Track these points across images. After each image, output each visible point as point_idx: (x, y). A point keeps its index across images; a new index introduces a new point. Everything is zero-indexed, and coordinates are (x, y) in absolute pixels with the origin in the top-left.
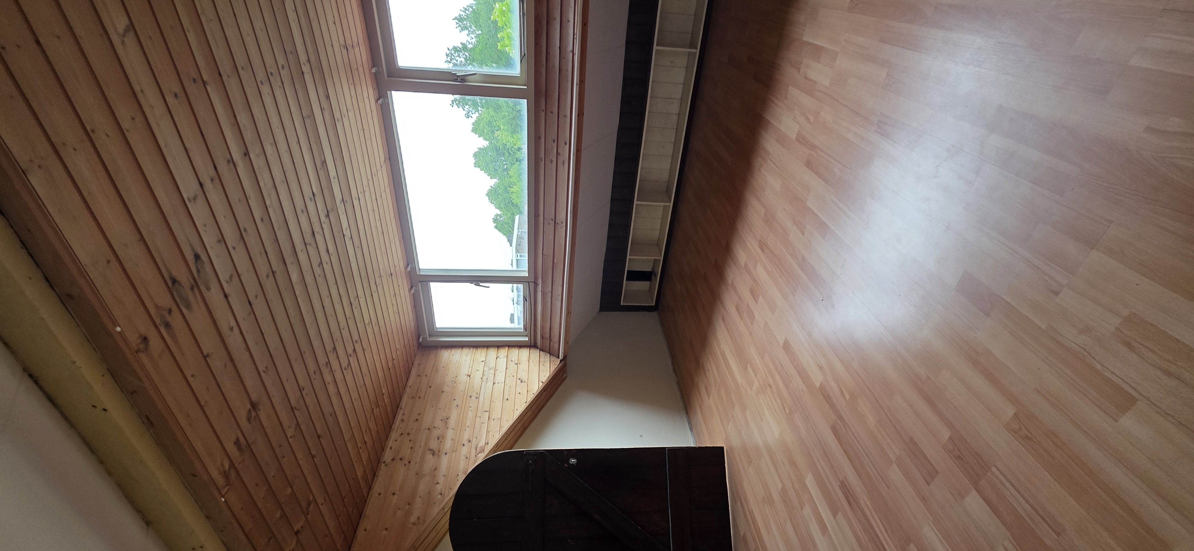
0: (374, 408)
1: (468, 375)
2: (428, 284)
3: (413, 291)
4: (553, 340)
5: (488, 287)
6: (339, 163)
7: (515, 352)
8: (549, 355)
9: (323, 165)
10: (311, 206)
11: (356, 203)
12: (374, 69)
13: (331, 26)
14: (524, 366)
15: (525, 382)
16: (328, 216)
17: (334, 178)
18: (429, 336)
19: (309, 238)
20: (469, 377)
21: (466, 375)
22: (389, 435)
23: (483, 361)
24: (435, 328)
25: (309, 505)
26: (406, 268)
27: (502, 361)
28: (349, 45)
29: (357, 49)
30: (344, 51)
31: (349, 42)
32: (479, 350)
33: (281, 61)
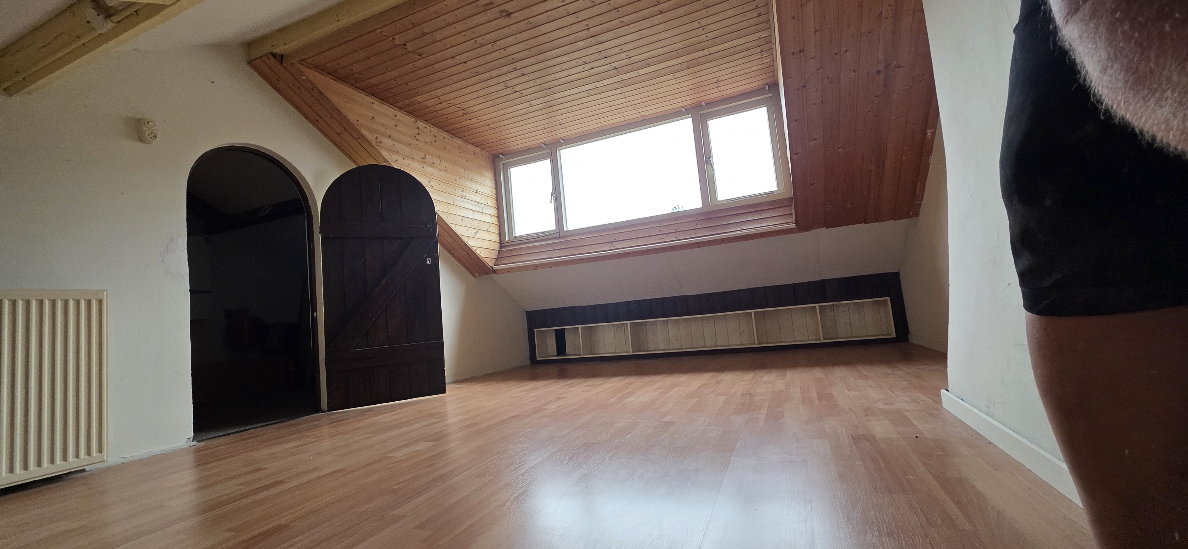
0: (464, 110)
1: (477, 191)
2: (548, 157)
3: (543, 145)
4: (510, 258)
5: (551, 202)
6: (647, 76)
7: (495, 229)
8: (496, 258)
9: (648, 64)
10: (623, 56)
11: (619, 91)
12: (705, 104)
13: (729, 71)
14: (486, 236)
15: (475, 235)
16: (615, 68)
17: (638, 73)
18: (503, 163)
19: (603, 54)
20: (476, 191)
21: (477, 189)
22: (435, 126)
23: (488, 203)
24: (510, 167)
25: (420, 55)
26: (561, 138)
27: (489, 219)
28: (719, 84)
29: (716, 90)
30: (715, 80)
31: (721, 84)
32: (495, 202)
33: (711, 35)
